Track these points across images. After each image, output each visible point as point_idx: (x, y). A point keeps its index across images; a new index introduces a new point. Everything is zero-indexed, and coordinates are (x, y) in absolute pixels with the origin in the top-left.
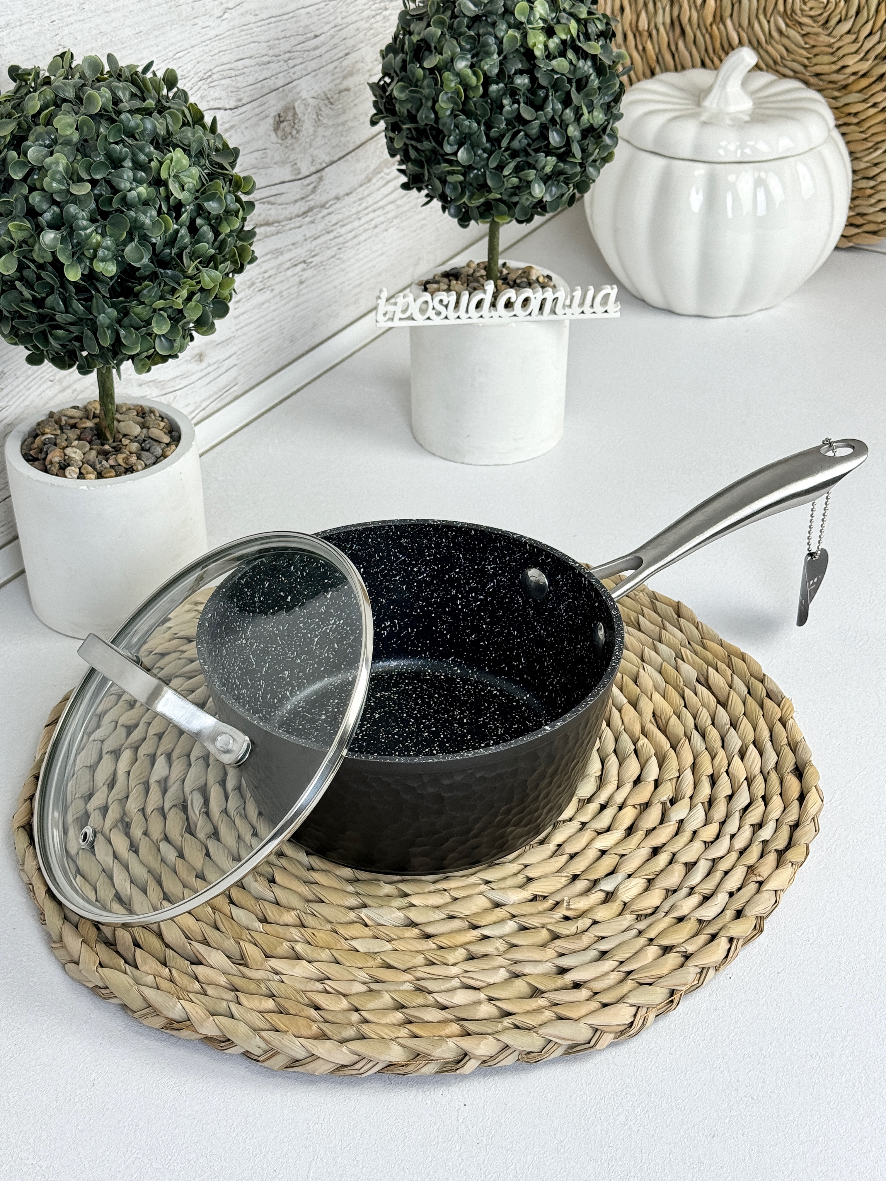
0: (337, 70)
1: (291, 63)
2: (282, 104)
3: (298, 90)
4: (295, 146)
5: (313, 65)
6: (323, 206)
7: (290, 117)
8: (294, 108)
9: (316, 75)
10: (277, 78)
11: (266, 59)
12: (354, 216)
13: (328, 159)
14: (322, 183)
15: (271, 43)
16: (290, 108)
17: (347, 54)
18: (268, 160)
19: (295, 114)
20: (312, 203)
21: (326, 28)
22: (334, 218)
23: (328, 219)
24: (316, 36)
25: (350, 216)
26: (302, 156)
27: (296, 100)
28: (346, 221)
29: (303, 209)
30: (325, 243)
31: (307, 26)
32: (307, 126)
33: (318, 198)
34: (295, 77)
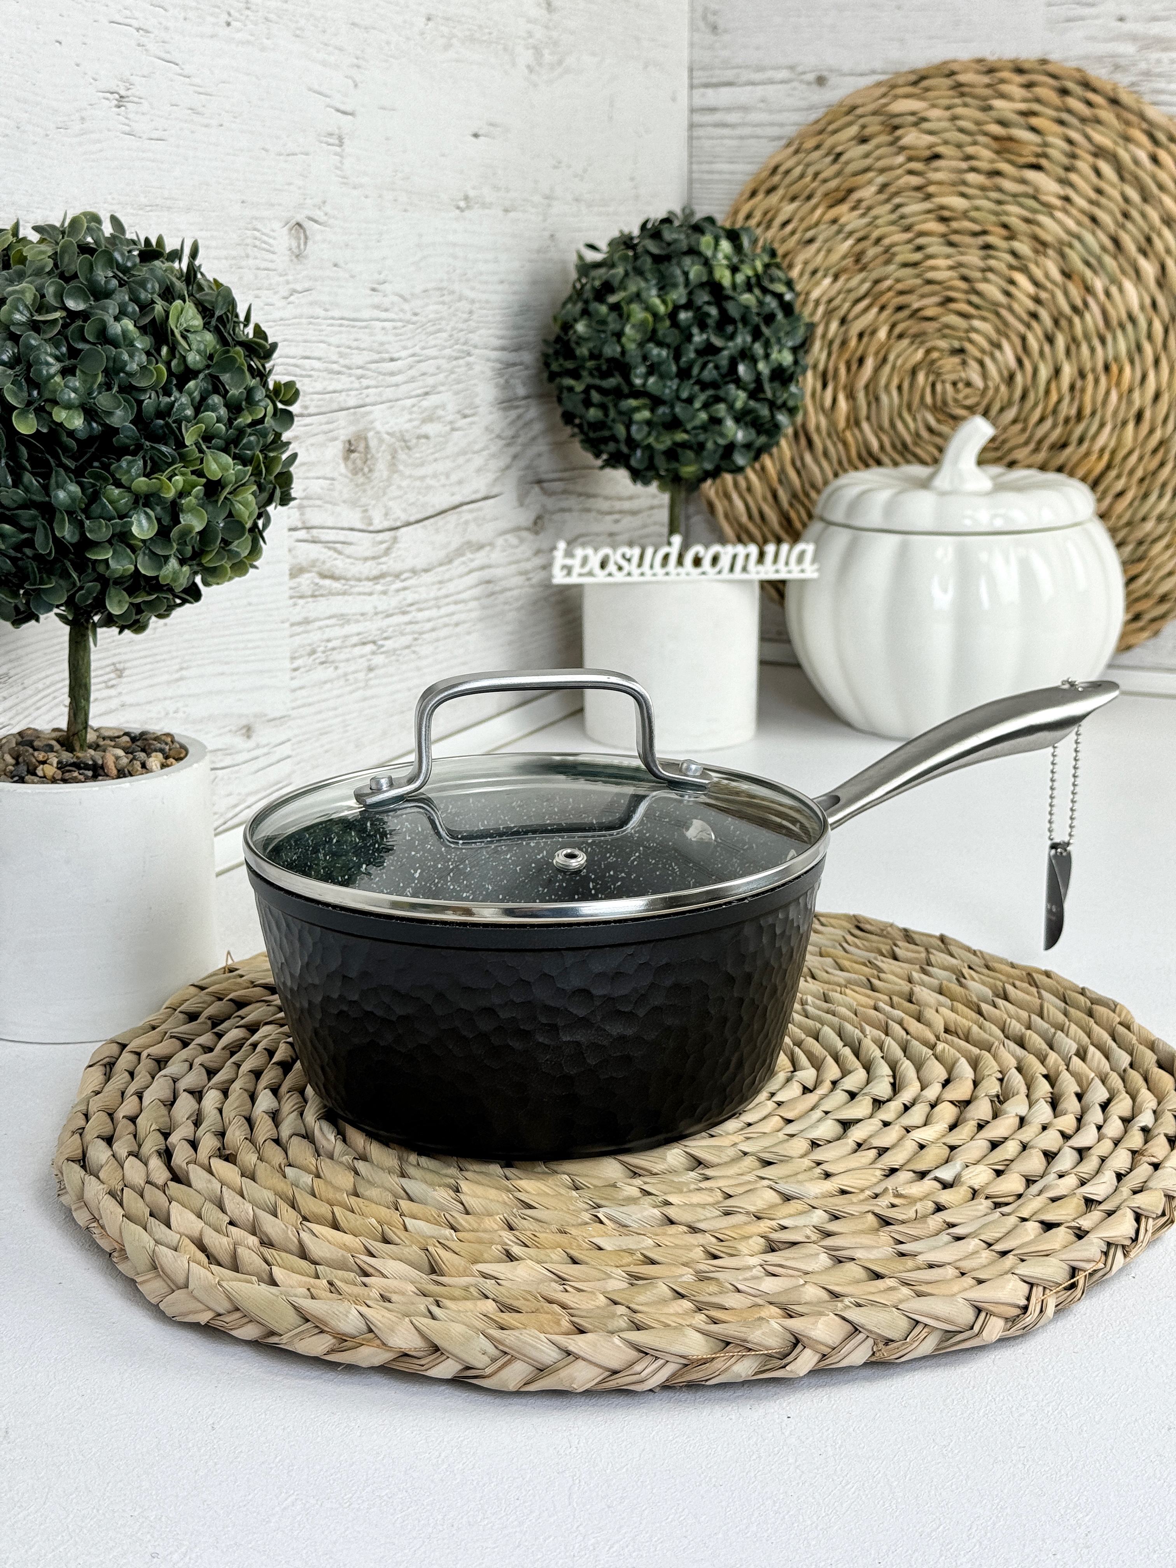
0: (415, 409)
1: (365, 382)
2: (352, 429)
3: (371, 417)
4: (368, 487)
5: (389, 393)
6: (397, 576)
7: (361, 448)
8: (366, 439)
9: (391, 407)
10: (348, 395)
11: (335, 367)
12: (433, 602)
13: (404, 517)
14: (397, 546)
15: (342, 349)
16: (361, 437)
17: (427, 394)
18: (336, 494)
19: (367, 447)
20: (384, 568)
21: (403, 354)
22: (410, 597)
23: (402, 594)
24: (392, 360)
25: (426, 601)
26: (374, 502)
27: (370, 430)
28: (422, 606)
29: (375, 572)
30: (398, 625)
31: (382, 344)
32: (381, 467)
33: (390, 564)
34: (368, 400)
